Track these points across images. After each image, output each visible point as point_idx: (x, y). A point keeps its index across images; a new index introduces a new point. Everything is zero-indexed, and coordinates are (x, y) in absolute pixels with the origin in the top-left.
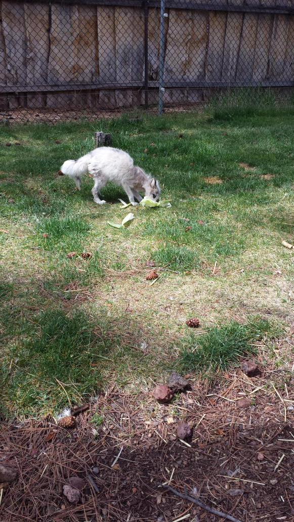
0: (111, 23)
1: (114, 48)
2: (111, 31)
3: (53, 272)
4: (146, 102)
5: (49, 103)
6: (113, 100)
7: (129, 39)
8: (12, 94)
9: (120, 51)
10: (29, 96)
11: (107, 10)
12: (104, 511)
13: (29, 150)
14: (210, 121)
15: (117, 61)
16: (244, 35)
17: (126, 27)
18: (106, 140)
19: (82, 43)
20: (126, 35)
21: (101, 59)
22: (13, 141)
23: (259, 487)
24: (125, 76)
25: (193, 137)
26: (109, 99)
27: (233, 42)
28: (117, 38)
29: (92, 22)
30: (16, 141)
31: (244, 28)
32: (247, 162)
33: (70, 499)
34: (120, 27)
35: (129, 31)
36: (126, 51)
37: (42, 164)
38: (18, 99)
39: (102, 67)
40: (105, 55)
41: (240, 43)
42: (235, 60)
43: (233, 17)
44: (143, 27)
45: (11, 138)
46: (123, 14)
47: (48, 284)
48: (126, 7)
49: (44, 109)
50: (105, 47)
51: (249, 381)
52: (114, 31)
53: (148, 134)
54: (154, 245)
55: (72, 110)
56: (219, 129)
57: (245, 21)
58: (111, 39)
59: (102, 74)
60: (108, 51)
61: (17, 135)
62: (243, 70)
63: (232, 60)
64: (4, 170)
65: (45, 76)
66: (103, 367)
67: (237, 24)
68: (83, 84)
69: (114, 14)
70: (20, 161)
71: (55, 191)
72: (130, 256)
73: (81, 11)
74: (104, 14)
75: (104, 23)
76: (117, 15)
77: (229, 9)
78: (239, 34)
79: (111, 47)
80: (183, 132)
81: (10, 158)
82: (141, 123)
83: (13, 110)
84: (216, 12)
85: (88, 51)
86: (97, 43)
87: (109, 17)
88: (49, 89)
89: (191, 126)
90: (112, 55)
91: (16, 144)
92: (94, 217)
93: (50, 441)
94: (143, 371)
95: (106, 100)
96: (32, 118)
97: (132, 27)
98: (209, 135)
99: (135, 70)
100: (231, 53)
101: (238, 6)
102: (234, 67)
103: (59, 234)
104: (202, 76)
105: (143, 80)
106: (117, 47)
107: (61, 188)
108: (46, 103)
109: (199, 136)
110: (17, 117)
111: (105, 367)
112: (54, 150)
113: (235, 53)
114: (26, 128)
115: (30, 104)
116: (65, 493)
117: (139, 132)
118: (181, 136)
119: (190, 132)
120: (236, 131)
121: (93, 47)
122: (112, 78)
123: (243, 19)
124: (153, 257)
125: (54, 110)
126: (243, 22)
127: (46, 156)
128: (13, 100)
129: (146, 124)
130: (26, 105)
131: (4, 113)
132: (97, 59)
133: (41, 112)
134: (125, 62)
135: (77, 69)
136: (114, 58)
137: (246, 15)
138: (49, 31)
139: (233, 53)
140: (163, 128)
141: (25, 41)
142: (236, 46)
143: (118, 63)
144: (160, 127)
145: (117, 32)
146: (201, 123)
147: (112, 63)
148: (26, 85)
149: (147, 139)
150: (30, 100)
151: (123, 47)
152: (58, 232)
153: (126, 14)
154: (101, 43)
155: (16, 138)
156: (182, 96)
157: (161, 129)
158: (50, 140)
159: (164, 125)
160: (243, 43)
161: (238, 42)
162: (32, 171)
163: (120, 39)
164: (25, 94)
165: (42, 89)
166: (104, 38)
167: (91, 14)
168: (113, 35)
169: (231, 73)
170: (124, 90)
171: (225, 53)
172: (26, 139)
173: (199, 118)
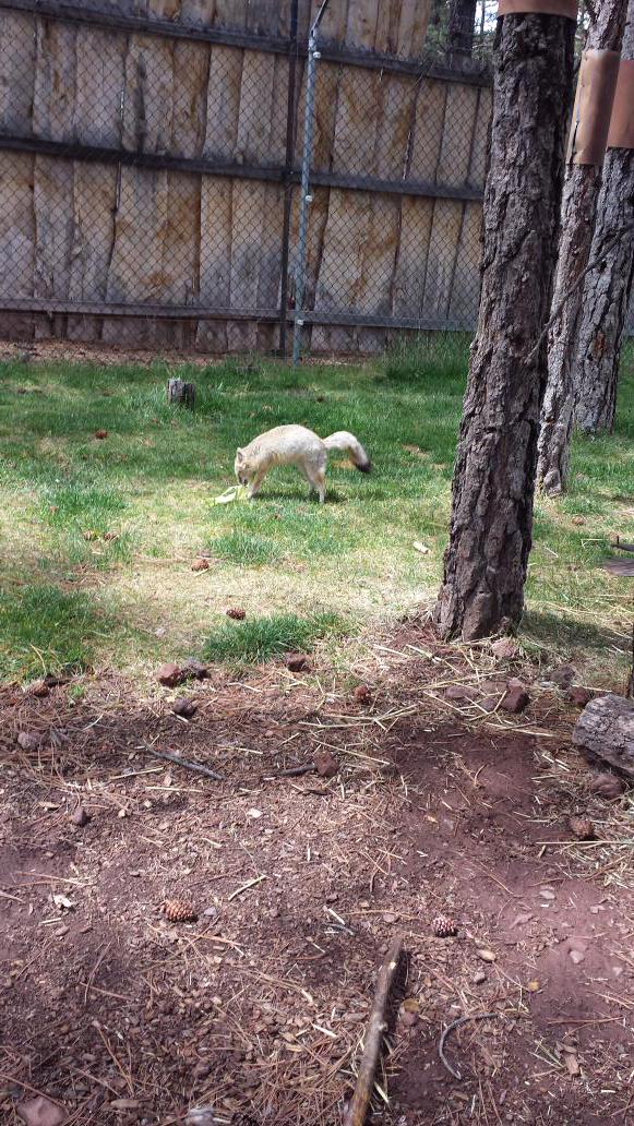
0: (224, 206)
1: (229, 247)
2: (225, 219)
3: (56, 551)
4: (282, 345)
5: (106, 336)
6: (221, 336)
7: (255, 235)
8: (43, 313)
9: (239, 254)
10: (71, 321)
11: (219, 184)
12: (62, 759)
13: (53, 401)
14: (378, 381)
15: (233, 270)
16: (465, 241)
17: (250, 215)
18: (184, 392)
19: (174, 235)
20: (250, 228)
21: (205, 265)
22: (29, 386)
23: (255, 755)
24: (245, 298)
25: (341, 402)
26: (215, 335)
27: (445, 252)
28: (234, 233)
29: (191, 202)
30: (36, 388)
31: (465, 229)
32: (418, 445)
33: (23, 744)
34: (240, 214)
35: (256, 222)
36: (250, 254)
37: (71, 420)
38: (51, 322)
39: (206, 278)
40: (212, 259)
41: (458, 253)
42: (447, 282)
43: (445, 209)
44: (281, 217)
45: (29, 382)
46: (246, 193)
47: (45, 564)
48: (253, 180)
49: (98, 342)
50: (212, 245)
51: (290, 675)
52: (230, 220)
53: (265, 393)
54: (217, 531)
55: (146, 350)
56: (391, 395)
57: (467, 217)
58: (223, 233)
59: (204, 290)
60: (217, 252)
61: (38, 378)
62: (461, 301)
63: (442, 282)
64: (8, 425)
65: (101, 288)
66: (97, 644)
67: (452, 222)
68: (170, 306)
69: (231, 192)
70: (36, 415)
71: (84, 458)
72: (177, 543)
73: (173, 180)
74: (214, 191)
75: (212, 205)
76: (235, 194)
77: (437, 194)
78: (455, 239)
79: (223, 246)
80: (327, 394)
81: (23, 409)
82: (256, 373)
83: (41, 341)
84: (414, 198)
85: (184, 249)
86: (199, 238)
87: (222, 195)
88: (108, 311)
89: (343, 386)
90: (223, 259)
91: (36, 391)
92: (136, 494)
93: (12, 705)
94: (152, 654)
95: (210, 335)
96: (74, 356)
97: (261, 216)
98: (369, 401)
99: (263, 287)
100: (440, 269)
101: (456, 190)
102: (446, 294)
103: (75, 507)
104: (386, 307)
105: (279, 306)
106: (234, 247)
107: (96, 456)
108: (100, 335)
109: (351, 403)
110: (45, 353)
111: (101, 645)
112: (98, 404)
113: (448, 270)
114: (57, 369)
115: (73, 336)
116: (19, 740)
117: (250, 389)
118: (320, 400)
119: (338, 395)
120: (419, 398)
121: (191, 244)
122: (223, 298)
123: (463, 213)
124: (209, 545)
125: (114, 347)
126: (462, 218)
127: (82, 410)
128: (44, 324)
129: (266, 376)
130: (65, 335)
131: (25, 345)
132: (197, 265)
133: (89, 349)
134: (246, 273)
135: (160, 279)
136: (226, 265)
137: (468, 206)
138: (114, 211)
139: (444, 271)
140: (293, 385)
141: (72, 226)
142: (450, 258)
143: (233, 273)
144: (289, 384)
145: (235, 221)
146: (362, 382)
147: (223, 272)
148: (68, 301)
149: (262, 399)
150: (73, 329)
151: (244, 248)
152: (74, 505)
153: (252, 193)
154: (206, 239)
155: (36, 382)
156: (348, 340)
157: (289, 387)
158: (93, 390)
159: (295, 381)
160: (463, 253)
161: (454, 252)
162: (52, 427)
163: (239, 233)
164: (66, 316)
165: (96, 310)
166: (212, 230)
167: (191, 189)
168: (227, 226)
169: (439, 305)
170: (242, 322)
171: (430, 269)
172: (52, 386)
173: (361, 375)
